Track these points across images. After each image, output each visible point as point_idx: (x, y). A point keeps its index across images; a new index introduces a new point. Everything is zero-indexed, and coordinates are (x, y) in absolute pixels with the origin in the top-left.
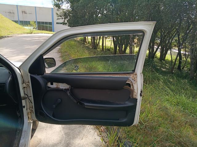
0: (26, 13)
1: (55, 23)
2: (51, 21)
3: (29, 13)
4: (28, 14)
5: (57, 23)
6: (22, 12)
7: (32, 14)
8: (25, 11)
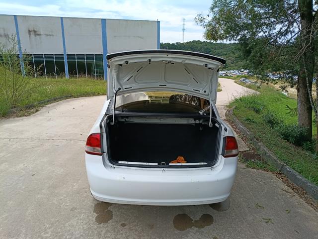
0: (39, 35)
3: (47, 35)
6: (29, 32)
7: (53, 35)
8: (35, 30)
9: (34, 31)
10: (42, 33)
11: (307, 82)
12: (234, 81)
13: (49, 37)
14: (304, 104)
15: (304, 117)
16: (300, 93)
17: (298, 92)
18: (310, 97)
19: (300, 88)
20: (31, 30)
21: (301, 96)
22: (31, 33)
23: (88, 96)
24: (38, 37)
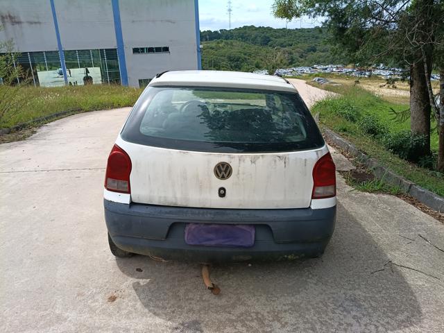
0: (19, 23)
1: (128, 52)
2: (112, 45)
3: (31, 23)
4: (25, 25)
5: (136, 51)
6: (3, 18)
7: (39, 23)
8: (12, 15)
9: (10, 16)
10: (22, 19)
11: (426, 71)
12: (305, 81)
13: (34, 25)
14: (420, 104)
15: (420, 121)
16: (414, 88)
17: (411, 87)
18: (430, 91)
19: (415, 81)
20: (4, 16)
21: (416, 91)
22: (6, 20)
23: (105, 109)
24: (17, 26)
